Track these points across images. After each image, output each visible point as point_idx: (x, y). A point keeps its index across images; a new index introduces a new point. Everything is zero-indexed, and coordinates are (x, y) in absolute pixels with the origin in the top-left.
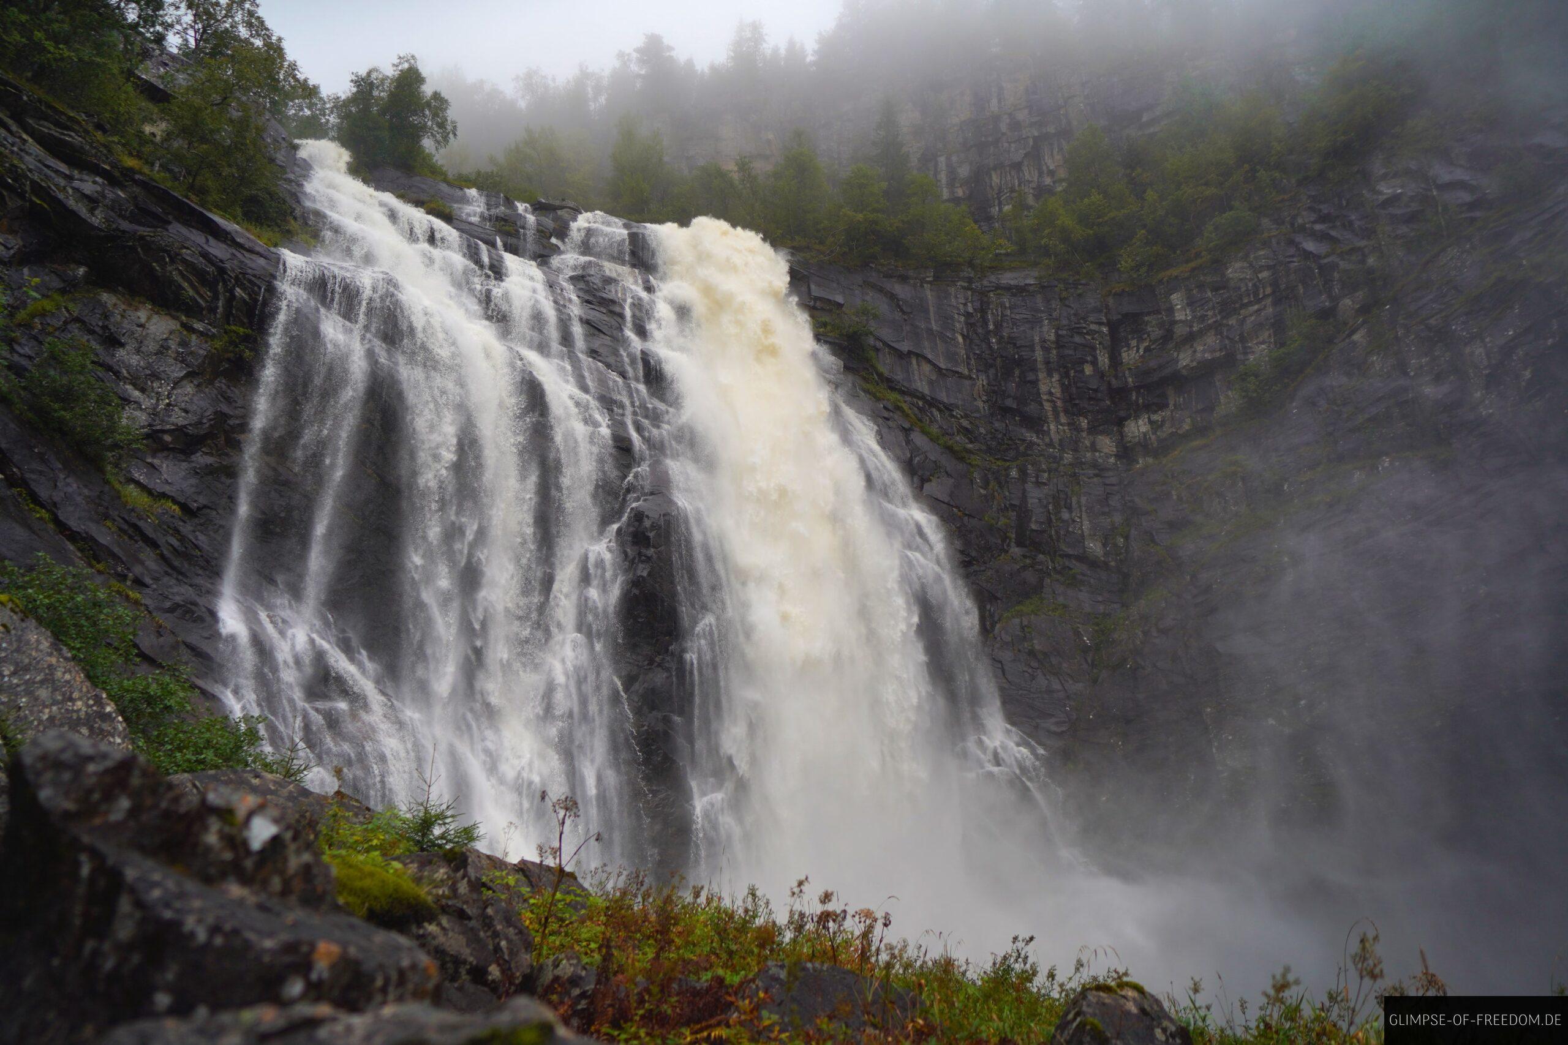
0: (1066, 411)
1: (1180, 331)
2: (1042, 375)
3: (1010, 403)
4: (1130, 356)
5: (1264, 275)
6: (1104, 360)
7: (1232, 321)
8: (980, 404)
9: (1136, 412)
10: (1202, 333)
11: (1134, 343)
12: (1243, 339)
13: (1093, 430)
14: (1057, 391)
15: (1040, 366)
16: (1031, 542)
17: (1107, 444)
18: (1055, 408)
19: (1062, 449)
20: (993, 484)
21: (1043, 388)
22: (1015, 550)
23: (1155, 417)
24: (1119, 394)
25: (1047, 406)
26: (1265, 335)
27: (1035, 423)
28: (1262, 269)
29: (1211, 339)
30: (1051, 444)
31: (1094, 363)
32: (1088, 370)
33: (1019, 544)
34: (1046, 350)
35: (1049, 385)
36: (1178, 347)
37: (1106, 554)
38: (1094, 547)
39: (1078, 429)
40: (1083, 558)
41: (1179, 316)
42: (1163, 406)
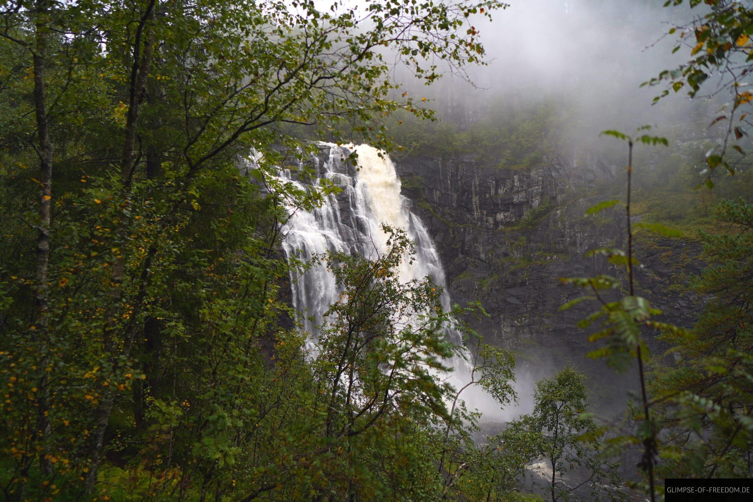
0: (480, 208)
1: (515, 189)
2: (474, 195)
3: (463, 204)
4: (501, 191)
5: (540, 178)
6: (493, 192)
7: (530, 190)
8: (454, 204)
9: (500, 211)
10: (521, 191)
11: (502, 187)
12: (532, 197)
13: (487, 215)
14: (478, 202)
15: (473, 192)
16: (466, 253)
17: (491, 220)
18: (477, 207)
19: (478, 221)
20: (456, 233)
21: (474, 200)
22: (460, 256)
23: (506, 214)
24: (496, 205)
25: (474, 206)
26: (538, 197)
27: (470, 211)
28: (540, 176)
29: (524, 194)
30: (474, 219)
31: (490, 193)
32: (488, 196)
33: (462, 253)
34: (475, 187)
35: (475, 199)
36: (514, 193)
37: (486, 259)
38: (483, 256)
39: (483, 214)
40: (479, 259)
41: (516, 184)
42: (508, 211)
